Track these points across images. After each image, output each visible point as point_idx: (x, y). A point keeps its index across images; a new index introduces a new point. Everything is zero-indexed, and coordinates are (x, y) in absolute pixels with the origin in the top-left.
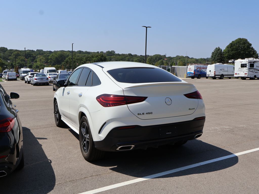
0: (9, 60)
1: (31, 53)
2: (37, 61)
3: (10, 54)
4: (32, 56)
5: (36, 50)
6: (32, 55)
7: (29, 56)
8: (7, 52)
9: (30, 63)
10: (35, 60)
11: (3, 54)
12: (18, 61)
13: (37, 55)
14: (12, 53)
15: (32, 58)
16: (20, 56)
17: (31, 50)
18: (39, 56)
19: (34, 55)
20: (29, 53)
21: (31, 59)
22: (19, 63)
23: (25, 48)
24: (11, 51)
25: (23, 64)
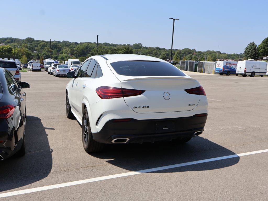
0: (35, 51)
1: (57, 44)
2: (63, 52)
3: (37, 45)
4: (59, 47)
5: (62, 42)
6: (58, 46)
7: (55, 47)
8: (34, 42)
9: (56, 54)
10: (61, 52)
11: (30, 44)
12: (44, 52)
13: (63, 46)
14: (38, 44)
15: (57, 49)
16: (46, 46)
17: (57, 41)
18: (65, 47)
19: (60, 46)
20: (55, 44)
21: (56, 50)
22: (45, 54)
23: (50, 39)
24: (38, 42)
25: (49, 55)
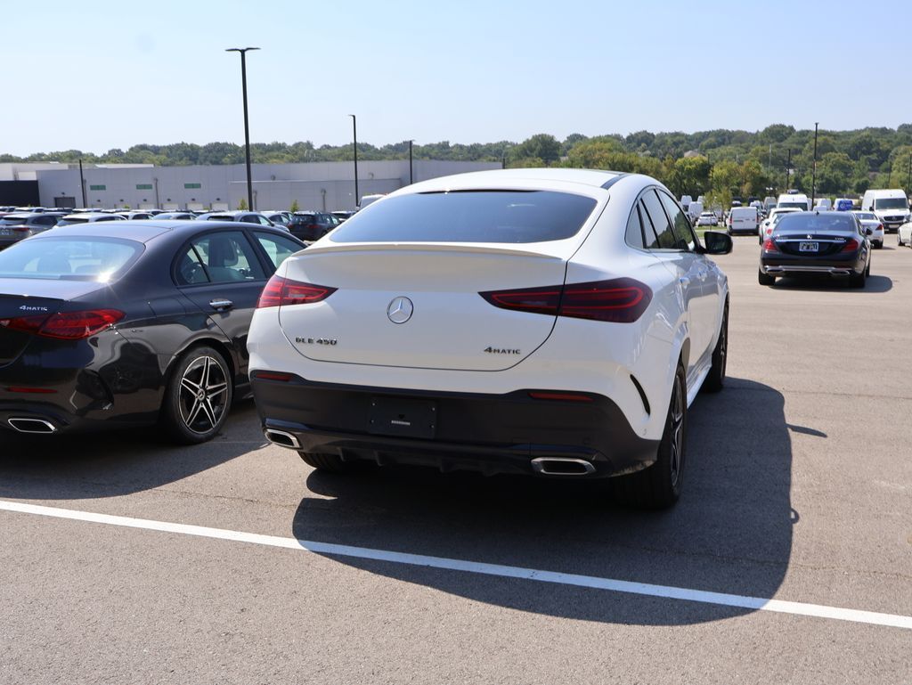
0: (791, 166)
1: (874, 139)
2: (894, 166)
3: (800, 147)
4: (878, 151)
5: (896, 129)
6: (878, 144)
7: (864, 148)
8: (790, 139)
9: (864, 175)
10: (885, 165)
11: (777, 147)
12: (822, 169)
13: (899, 144)
14: (803, 143)
15: (874, 157)
16: (832, 150)
17: (876, 130)
18: (902, 148)
19: (887, 146)
20: (868, 139)
21: (868, 158)
22: (822, 176)
23: (817, 124)
24: (804, 136)
25: (837, 180)
